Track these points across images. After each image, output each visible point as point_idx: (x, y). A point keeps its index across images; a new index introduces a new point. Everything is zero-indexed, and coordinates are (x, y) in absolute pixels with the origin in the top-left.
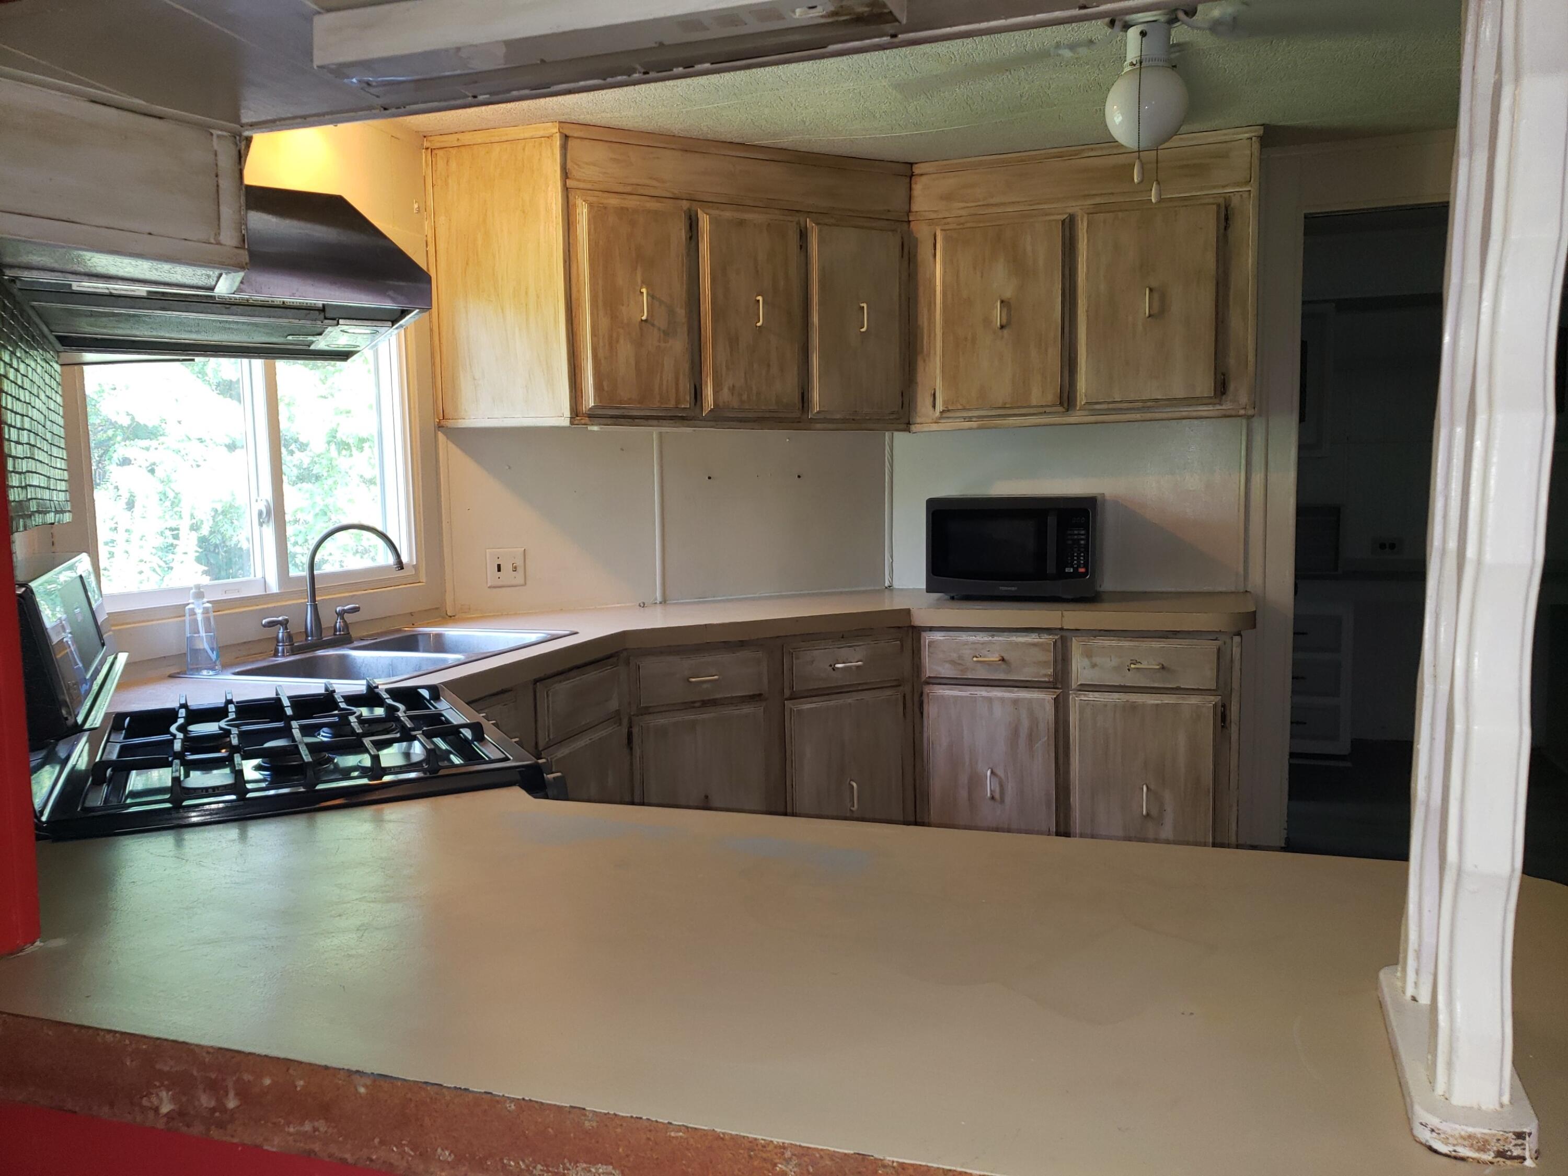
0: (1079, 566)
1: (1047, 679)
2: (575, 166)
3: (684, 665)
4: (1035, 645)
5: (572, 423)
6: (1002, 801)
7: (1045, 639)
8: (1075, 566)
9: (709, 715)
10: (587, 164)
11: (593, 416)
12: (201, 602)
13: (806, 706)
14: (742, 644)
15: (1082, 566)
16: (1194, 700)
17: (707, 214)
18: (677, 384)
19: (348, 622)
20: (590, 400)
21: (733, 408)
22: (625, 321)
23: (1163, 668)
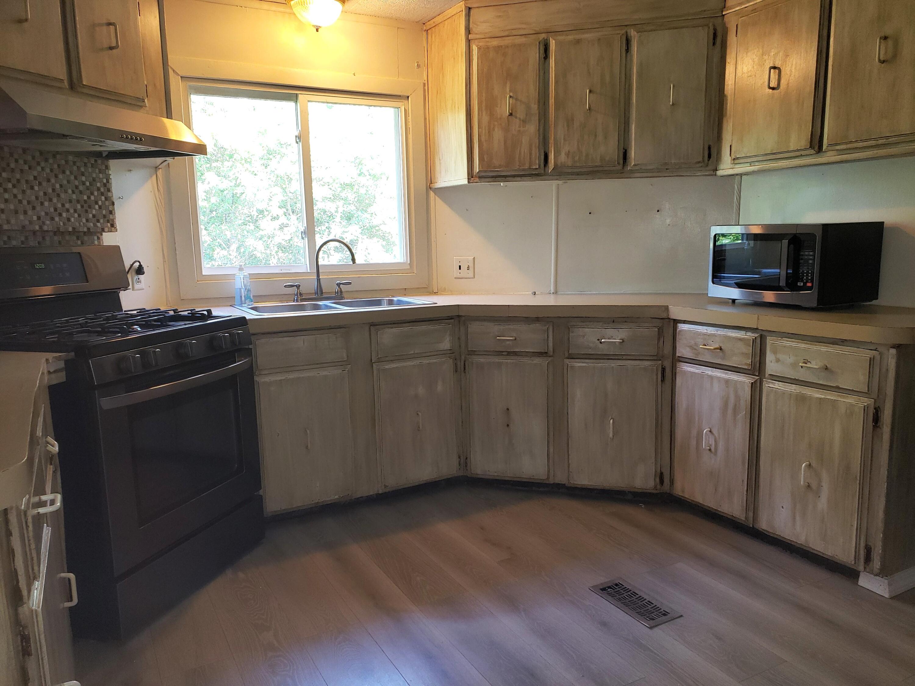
0: (807, 282)
1: (746, 367)
2: (475, 26)
3: (494, 328)
4: (740, 339)
5: (469, 182)
6: (716, 453)
7: (750, 335)
8: (805, 281)
9: (510, 360)
10: (481, 22)
11: (481, 177)
12: (242, 273)
13: (578, 364)
14: (537, 319)
15: (809, 281)
16: (851, 400)
17: (555, 40)
18: (531, 154)
19: (343, 290)
20: (477, 169)
21: (568, 166)
22: (499, 117)
23: (827, 368)
